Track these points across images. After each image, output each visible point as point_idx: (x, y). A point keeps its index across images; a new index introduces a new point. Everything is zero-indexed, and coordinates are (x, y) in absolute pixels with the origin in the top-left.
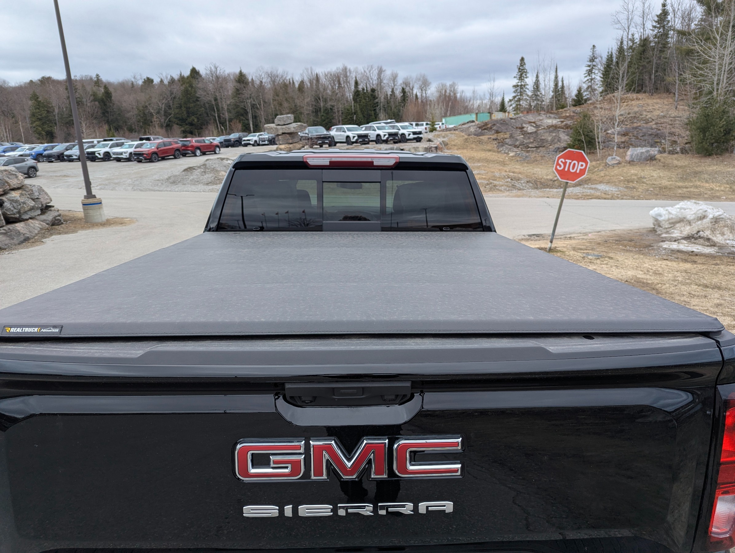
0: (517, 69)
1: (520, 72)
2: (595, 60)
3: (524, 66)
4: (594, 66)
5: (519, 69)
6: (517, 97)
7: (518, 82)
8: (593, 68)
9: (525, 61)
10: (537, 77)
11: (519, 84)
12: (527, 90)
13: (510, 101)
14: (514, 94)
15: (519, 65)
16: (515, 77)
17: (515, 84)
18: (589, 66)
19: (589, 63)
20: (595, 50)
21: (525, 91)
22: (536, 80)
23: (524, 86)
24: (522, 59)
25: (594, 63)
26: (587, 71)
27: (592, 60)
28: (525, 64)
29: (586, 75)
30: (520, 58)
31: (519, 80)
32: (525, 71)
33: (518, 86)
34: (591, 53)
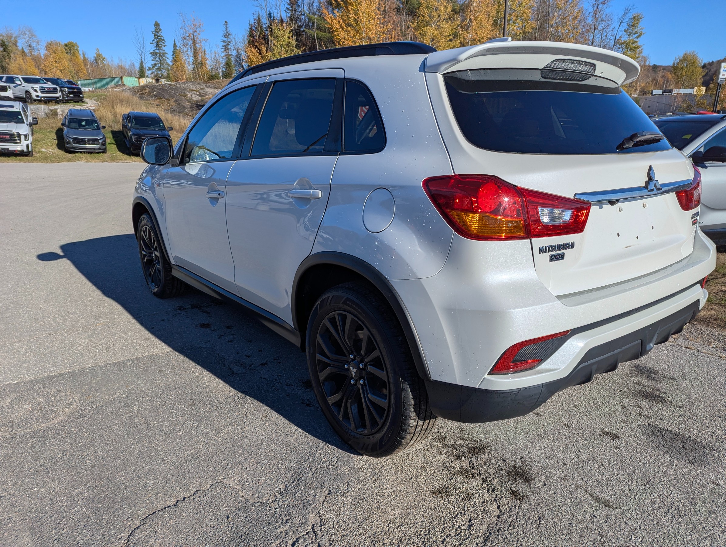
0: (153, 35)
1: (155, 38)
2: (229, 36)
3: (160, 33)
4: (230, 42)
5: (155, 35)
6: (158, 65)
7: (156, 49)
8: (229, 45)
9: (160, 28)
10: (175, 45)
11: (157, 51)
12: (167, 60)
13: (150, 69)
14: (153, 62)
15: (154, 30)
16: (151, 43)
17: (152, 51)
18: (224, 42)
19: (225, 39)
20: (228, 26)
21: (165, 60)
22: (174, 49)
23: (163, 54)
24: (157, 25)
25: (229, 40)
26: (223, 46)
27: (227, 36)
28: (160, 29)
29: (223, 50)
30: (154, 23)
31: (157, 47)
32: (163, 39)
33: (156, 54)
34: (225, 30)
